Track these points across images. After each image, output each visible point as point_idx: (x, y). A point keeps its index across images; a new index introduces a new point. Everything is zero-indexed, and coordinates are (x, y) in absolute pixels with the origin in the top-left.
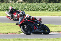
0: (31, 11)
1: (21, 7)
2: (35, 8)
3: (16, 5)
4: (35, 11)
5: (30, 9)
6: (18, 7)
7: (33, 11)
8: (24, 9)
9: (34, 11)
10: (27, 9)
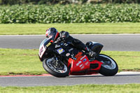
0: (120, 23)
1: (97, 14)
2: (130, 15)
3: (87, 9)
4: (129, 21)
5: (118, 18)
6: (91, 13)
7: (124, 23)
8: (104, 17)
9: (126, 21)
10: (111, 18)
